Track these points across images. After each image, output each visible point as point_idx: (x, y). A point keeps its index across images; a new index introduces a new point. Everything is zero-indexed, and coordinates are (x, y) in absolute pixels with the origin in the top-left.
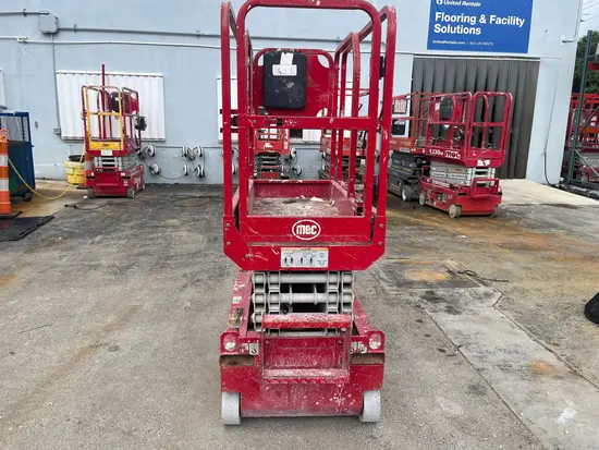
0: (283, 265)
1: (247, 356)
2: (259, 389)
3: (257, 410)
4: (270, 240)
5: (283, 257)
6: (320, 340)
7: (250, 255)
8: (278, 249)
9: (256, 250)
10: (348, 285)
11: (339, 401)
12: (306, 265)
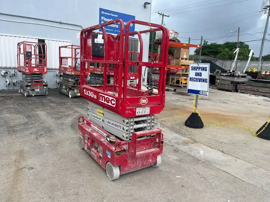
0: (137, 114)
1: (124, 150)
2: (127, 162)
3: (126, 170)
4: (133, 106)
5: (137, 112)
6: (146, 140)
7: (127, 112)
8: (135, 109)
9: (129, 110)
10: (153, 119)
11: (150, 161)
12: (143, 114)
